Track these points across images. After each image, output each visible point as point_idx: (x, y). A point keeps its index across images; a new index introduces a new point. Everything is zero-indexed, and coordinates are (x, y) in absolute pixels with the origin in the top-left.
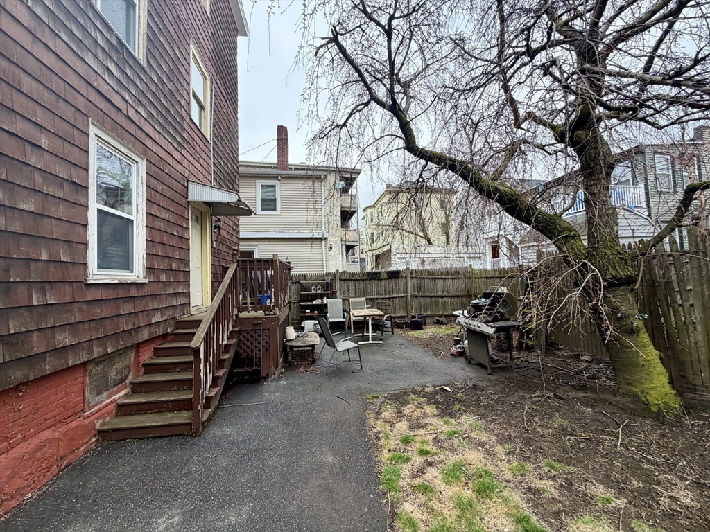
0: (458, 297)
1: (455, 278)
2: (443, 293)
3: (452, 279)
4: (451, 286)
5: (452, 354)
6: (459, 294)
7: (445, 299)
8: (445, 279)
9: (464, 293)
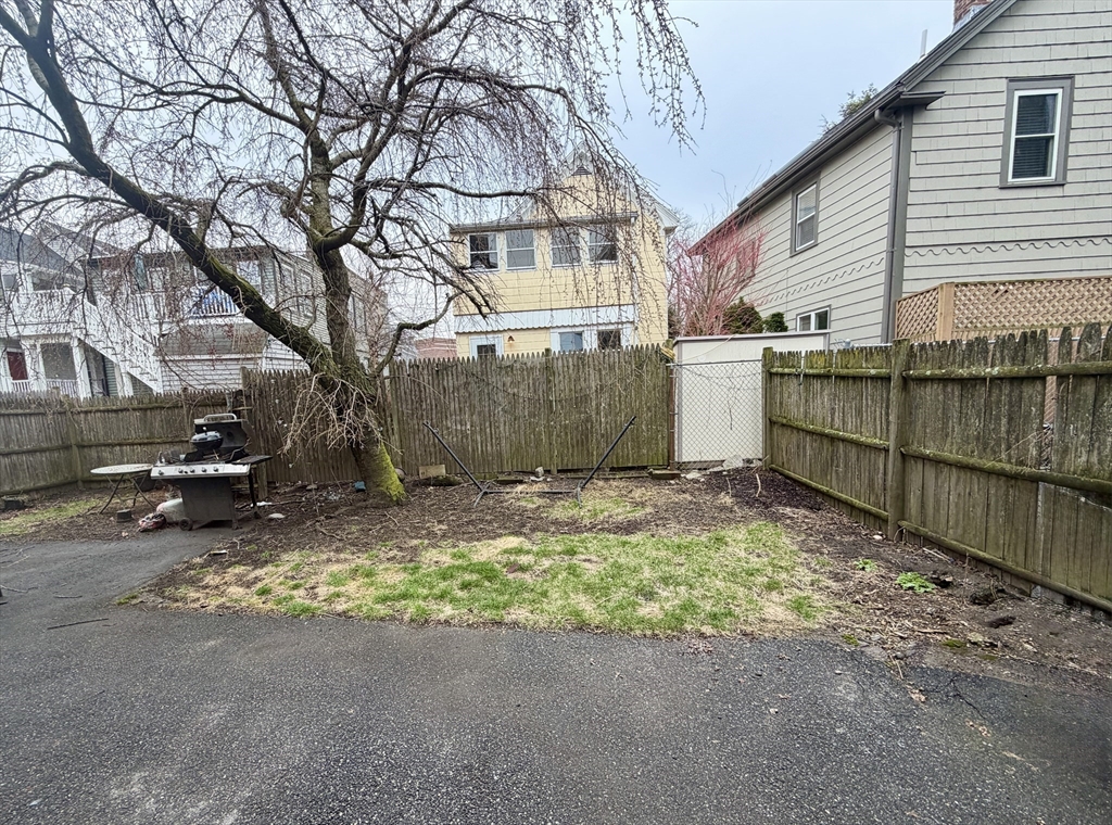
0: (42, 451)
1: (31, 415)
2: (7, 445)
3: (25, 415)
4: (25, 431)
5: (145, 531)
6: (44, 445)
7: (14, 457)
8: (8, 415)
9: (55, 444)
